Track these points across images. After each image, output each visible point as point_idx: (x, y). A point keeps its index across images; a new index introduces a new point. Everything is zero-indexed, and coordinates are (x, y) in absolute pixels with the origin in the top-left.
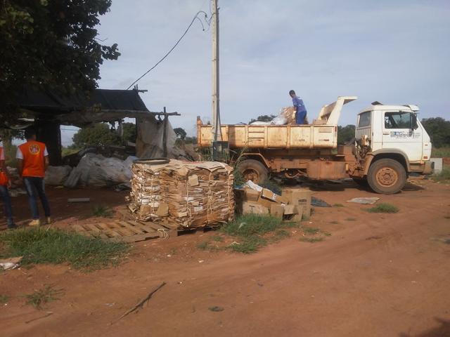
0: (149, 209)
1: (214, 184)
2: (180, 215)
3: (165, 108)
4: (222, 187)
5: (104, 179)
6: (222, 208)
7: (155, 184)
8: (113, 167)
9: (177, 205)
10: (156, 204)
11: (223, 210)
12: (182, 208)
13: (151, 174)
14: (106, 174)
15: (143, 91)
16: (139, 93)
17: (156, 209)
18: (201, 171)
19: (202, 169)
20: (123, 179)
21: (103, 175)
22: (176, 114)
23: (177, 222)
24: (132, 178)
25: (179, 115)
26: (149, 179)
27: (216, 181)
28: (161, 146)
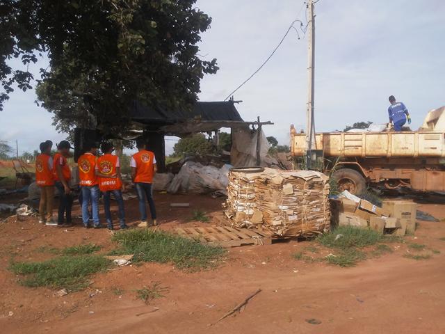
0: (244, 216)
1: (309, 193)
2: (275, 223)
3: (258, 118)
4: (317, 196)
5: (202, 186)
6: (318, 218)
7: (250, 192)
8: (211, 175)
9: (272, 214)
10: (251, 212)
11: (318, 220)
12: (276, 216)
13: (246, 182)
14: (203, 181)
15: (238, 102)
16: (235, 104)
17: (250, 217)
18: (295, 180)
19: (296, 177)
20: (219, 186)
21: (201, 182)
22: (269, 123)
23: (271, 230)
24: (229, 186)
25: (273, 124)
26: (244, 187)
27: (311, 191)
28: (254, 154)
